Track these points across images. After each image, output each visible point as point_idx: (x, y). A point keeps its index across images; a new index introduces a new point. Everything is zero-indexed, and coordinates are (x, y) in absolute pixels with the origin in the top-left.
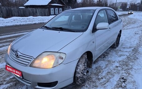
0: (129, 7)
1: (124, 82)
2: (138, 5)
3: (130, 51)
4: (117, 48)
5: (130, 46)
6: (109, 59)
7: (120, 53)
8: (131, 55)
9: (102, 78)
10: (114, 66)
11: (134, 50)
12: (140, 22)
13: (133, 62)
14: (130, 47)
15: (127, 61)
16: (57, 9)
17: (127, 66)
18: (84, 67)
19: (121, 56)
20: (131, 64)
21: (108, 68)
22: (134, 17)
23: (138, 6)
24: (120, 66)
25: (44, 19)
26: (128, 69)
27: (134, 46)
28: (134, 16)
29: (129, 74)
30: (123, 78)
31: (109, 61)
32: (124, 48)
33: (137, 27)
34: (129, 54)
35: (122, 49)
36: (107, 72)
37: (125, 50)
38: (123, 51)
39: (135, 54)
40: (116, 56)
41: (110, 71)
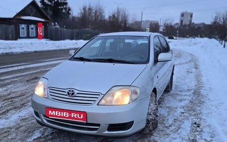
0: (164, 30)
1: (198, 127)
2: (176, 26)
3: (190, 95)
4: (172, 92)
5: (188, 88)
6: (168, 105)
7: (178, 98)
8: (194, 99)
9: (170, 126)
10: (178, 112)
11: (194, 93)
12: (187, 54)
13: (199, 107)
14: (188, 90)
15: (191, 106)
16: (32, 26)
17: (194, 111)
18: (156, 106)
19: (181, 100)
20: (198, 108)
21: (171, 115)
22: (175, 47)
23: (177, 29)
24: (186, 112)
25: (12, 46)
26: (198, 114)
27: (193, 88)
28: (175, 45)
29: (201, 119)
30: (195, 123)
31: (169, 108)
32: (181, 91)
33: (186, 63)
34: (190, 98)
35: (179, 93)
36: (172, 119)
37: (184, 93)
38: (181, 95)
39: (198, 98)
40: (175, 101)
41: (176, 118)
